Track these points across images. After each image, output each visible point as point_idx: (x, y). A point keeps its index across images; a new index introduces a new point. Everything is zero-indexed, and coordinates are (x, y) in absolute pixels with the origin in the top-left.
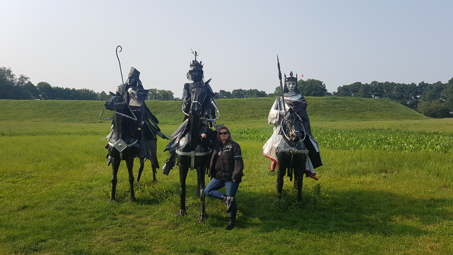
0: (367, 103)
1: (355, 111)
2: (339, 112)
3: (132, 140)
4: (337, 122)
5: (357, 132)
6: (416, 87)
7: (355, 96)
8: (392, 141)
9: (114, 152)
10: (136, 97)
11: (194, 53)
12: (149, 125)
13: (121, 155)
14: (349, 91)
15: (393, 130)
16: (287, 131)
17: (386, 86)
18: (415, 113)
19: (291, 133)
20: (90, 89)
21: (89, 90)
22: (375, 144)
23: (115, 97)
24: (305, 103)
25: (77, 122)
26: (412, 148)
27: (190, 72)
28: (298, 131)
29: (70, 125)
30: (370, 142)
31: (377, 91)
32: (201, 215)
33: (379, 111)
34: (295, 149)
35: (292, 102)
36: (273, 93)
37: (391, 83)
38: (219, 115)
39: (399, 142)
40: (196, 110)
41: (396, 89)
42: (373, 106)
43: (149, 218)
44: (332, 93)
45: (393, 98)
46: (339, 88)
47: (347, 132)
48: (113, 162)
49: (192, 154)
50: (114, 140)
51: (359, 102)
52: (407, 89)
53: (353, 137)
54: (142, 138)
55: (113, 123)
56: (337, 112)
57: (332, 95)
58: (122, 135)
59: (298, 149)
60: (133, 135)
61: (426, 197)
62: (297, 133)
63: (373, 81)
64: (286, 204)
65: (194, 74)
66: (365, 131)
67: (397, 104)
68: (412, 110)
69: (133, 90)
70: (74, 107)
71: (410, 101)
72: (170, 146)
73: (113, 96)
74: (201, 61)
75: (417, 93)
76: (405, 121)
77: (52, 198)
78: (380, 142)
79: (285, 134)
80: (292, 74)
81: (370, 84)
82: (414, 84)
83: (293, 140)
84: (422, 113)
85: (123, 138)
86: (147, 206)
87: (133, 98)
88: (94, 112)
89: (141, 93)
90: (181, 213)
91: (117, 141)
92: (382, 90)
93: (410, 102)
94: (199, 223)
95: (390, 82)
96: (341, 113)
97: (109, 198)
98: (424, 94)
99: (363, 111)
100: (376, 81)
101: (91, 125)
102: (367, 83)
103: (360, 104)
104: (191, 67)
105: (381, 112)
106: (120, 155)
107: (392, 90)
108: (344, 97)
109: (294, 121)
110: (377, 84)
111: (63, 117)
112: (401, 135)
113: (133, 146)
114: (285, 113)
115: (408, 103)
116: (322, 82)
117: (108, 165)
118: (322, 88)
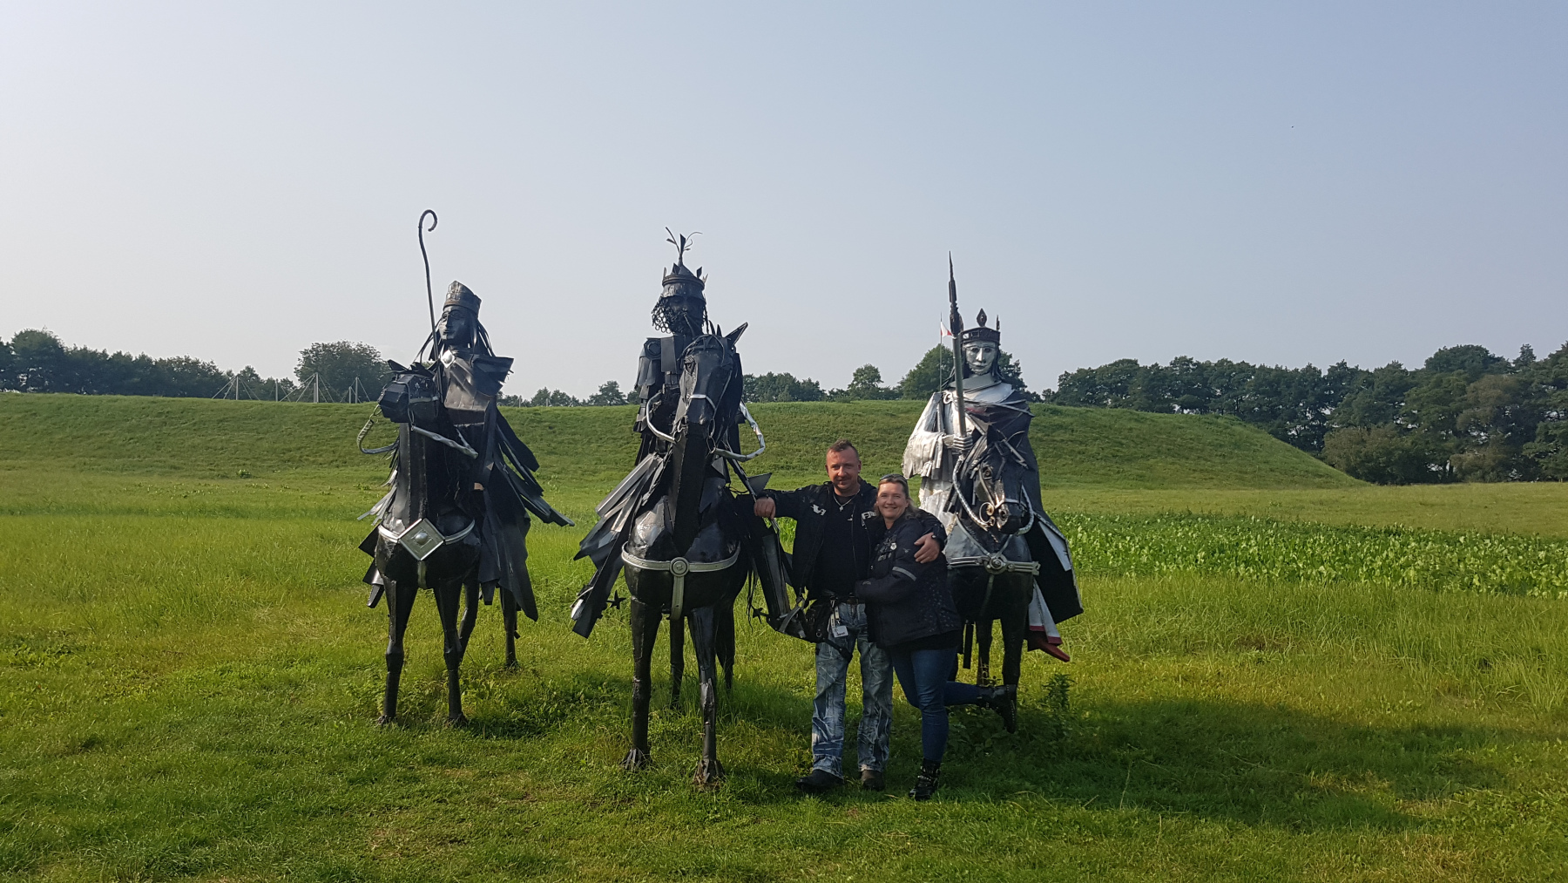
0: (1158, 430)
1: (1119, 454)
2: (1065, 459)
3: (458, 522)
4: (1062, 492)
5: (1136, 524)
6: (1320, 379)
7: (1116, 407)
8: (1258, 554)
9: (398, 565)
10: (469, 381)
11: (675, 243)
12: (509, 475)
13: (421, 571)
14: (1097, 390)
15: (1253, 518)
16: (976, 498)
17: (1222, 375)
18: (1319, 467)
19: (991, 506)
20: (204, 359)
21: (198, 362)
22: (1203, 561)
23: (409, 378)
24: (1025, 411)
25: (162, 475)
26: (1330, 575)
27: (664, 302)
28: (1015, 499)
29: (137, 483)
30: (1184, 555)
31: (1189, 391)
32: (704, 767)
33: (1199, 457)
34: (1000, 558)
35: (983, 406)
36: (845, 390)
37: (1238, 364)
38: (763, 443)
39: (1281, 558)
40: (701, 422)
41: (1255, 385)
42: (1179, 439)
43: (524, 778)
44: (1040, 393)
45: (1245, 414)
46: (1065, 379)
47: (1100, 523)
48: (393, 594)
49: (678, 565)
50: (399, 521)
51: (1133, 424)
52: (1289, 387)
53: (1128, 538)
54: (486, 518)
55: (398, 463)
56: (1060, 456)
57: (1041, 401)
58: (426, 506)
59: (1008, 559)
60: (460, 506)
61: (1400, 720)
62: (1011, 506)
63: (1176, 358)
64: (968, 737)
65: (676, 308)
66: (1159, 520)
67: (1259, 435)
68: (1306, 456)
69: (457, 356)
70: (151, 422)
71: (1298, 427)
72: (594, 543)
73: (402, 376)
74: (701, 268)
75: (1324, 401)
76: (1286, 491)
77: (176, 716)
78: (1216, 555)
79: (968, 509)
80: (985, 319)
81: (1167, 368)
82: (1315, 368)
83: (999, 526)
84: (1339, 466)
85: (430, 516)
86: (506, 743)
87: (458, 384)
88: (222, 441)
89: (486, 368)
90: (636, 760)
91: (410, 524)
92: (1208, 388)
93: (1301, 431)
94: (701, 792)
95: (1235, 363)
96: (1072, 460)
97: (375, 714)
98: (1346, 403)
99: (1146, 457)
100: (1188, 358)
101: (212, 483)
102: (1156, 364)
103: (1135, 433)
104: (667, 286)
105: (1206, 460)
106: (419, 571)
107: (1240, 388)
108: (1082, 409)
109: (1002, 465)
110: (1191, 366)
111: (111, 454)
112: (1281, 536)
113: (461, 541)
114: (964, 441)
115: (1294, 432)
116: (1010, 356)
117: (373, 606)
118: (1010, 375)
